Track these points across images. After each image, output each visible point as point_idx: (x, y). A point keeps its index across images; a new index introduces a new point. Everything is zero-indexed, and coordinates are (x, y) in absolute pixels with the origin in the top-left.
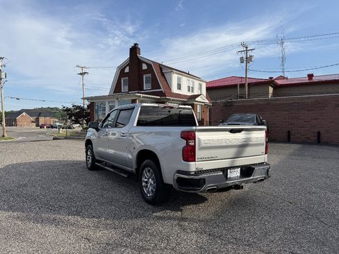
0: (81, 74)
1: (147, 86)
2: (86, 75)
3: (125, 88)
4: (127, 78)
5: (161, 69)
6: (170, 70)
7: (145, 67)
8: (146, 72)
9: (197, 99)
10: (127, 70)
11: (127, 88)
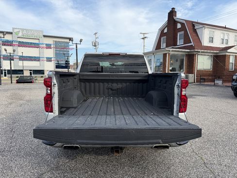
0: (143, 38)
1: (180, 42)
2: (146, 39)
3: (163, 45)
4: (165, 37)
5: (194, 26)
6: (201, 26)
7: (179, 26)
8: (180, 30)
9: (229, 51)
10: (166, 31)
11: (165, 45)
